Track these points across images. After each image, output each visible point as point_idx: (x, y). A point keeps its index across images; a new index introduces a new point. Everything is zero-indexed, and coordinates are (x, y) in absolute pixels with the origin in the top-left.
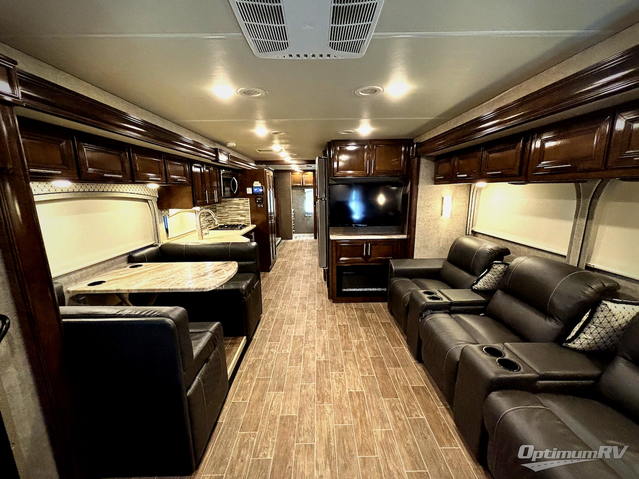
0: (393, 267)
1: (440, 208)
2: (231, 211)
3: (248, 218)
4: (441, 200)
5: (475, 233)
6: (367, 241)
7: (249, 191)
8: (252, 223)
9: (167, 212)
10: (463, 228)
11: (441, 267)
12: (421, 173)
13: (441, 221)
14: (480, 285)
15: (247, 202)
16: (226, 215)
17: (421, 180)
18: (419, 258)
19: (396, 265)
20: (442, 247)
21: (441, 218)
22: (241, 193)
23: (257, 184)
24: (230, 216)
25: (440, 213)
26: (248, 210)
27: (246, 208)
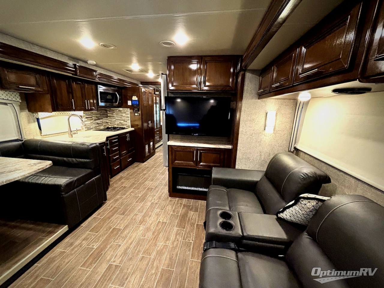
0: (213, 175)
1: (263, 123)
2: (118, 117)
3: (129, 123)
4: (264, 115)
5: (297, 151)
6: (197, 149)
7: (130, 103)
8: (132, 127)
9: (37, 114)
10: (285, 144)
11: (259, 180)
12: (246, 88)
13: (263, 136)
14: (286, 215)
15: (128, 111)
16: (114, 120)
17: (245, 95)
18: (241, 168)
19: (217, 173)
20: (263, 160)
21: (264, 133)
22: (124, 105)
23: (135, 98)
24: (116, 121)
25: (263, 128)
26: (129, 117)
27: (127, 115)
